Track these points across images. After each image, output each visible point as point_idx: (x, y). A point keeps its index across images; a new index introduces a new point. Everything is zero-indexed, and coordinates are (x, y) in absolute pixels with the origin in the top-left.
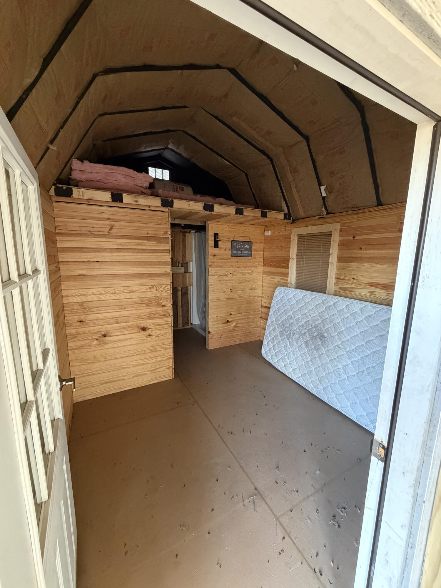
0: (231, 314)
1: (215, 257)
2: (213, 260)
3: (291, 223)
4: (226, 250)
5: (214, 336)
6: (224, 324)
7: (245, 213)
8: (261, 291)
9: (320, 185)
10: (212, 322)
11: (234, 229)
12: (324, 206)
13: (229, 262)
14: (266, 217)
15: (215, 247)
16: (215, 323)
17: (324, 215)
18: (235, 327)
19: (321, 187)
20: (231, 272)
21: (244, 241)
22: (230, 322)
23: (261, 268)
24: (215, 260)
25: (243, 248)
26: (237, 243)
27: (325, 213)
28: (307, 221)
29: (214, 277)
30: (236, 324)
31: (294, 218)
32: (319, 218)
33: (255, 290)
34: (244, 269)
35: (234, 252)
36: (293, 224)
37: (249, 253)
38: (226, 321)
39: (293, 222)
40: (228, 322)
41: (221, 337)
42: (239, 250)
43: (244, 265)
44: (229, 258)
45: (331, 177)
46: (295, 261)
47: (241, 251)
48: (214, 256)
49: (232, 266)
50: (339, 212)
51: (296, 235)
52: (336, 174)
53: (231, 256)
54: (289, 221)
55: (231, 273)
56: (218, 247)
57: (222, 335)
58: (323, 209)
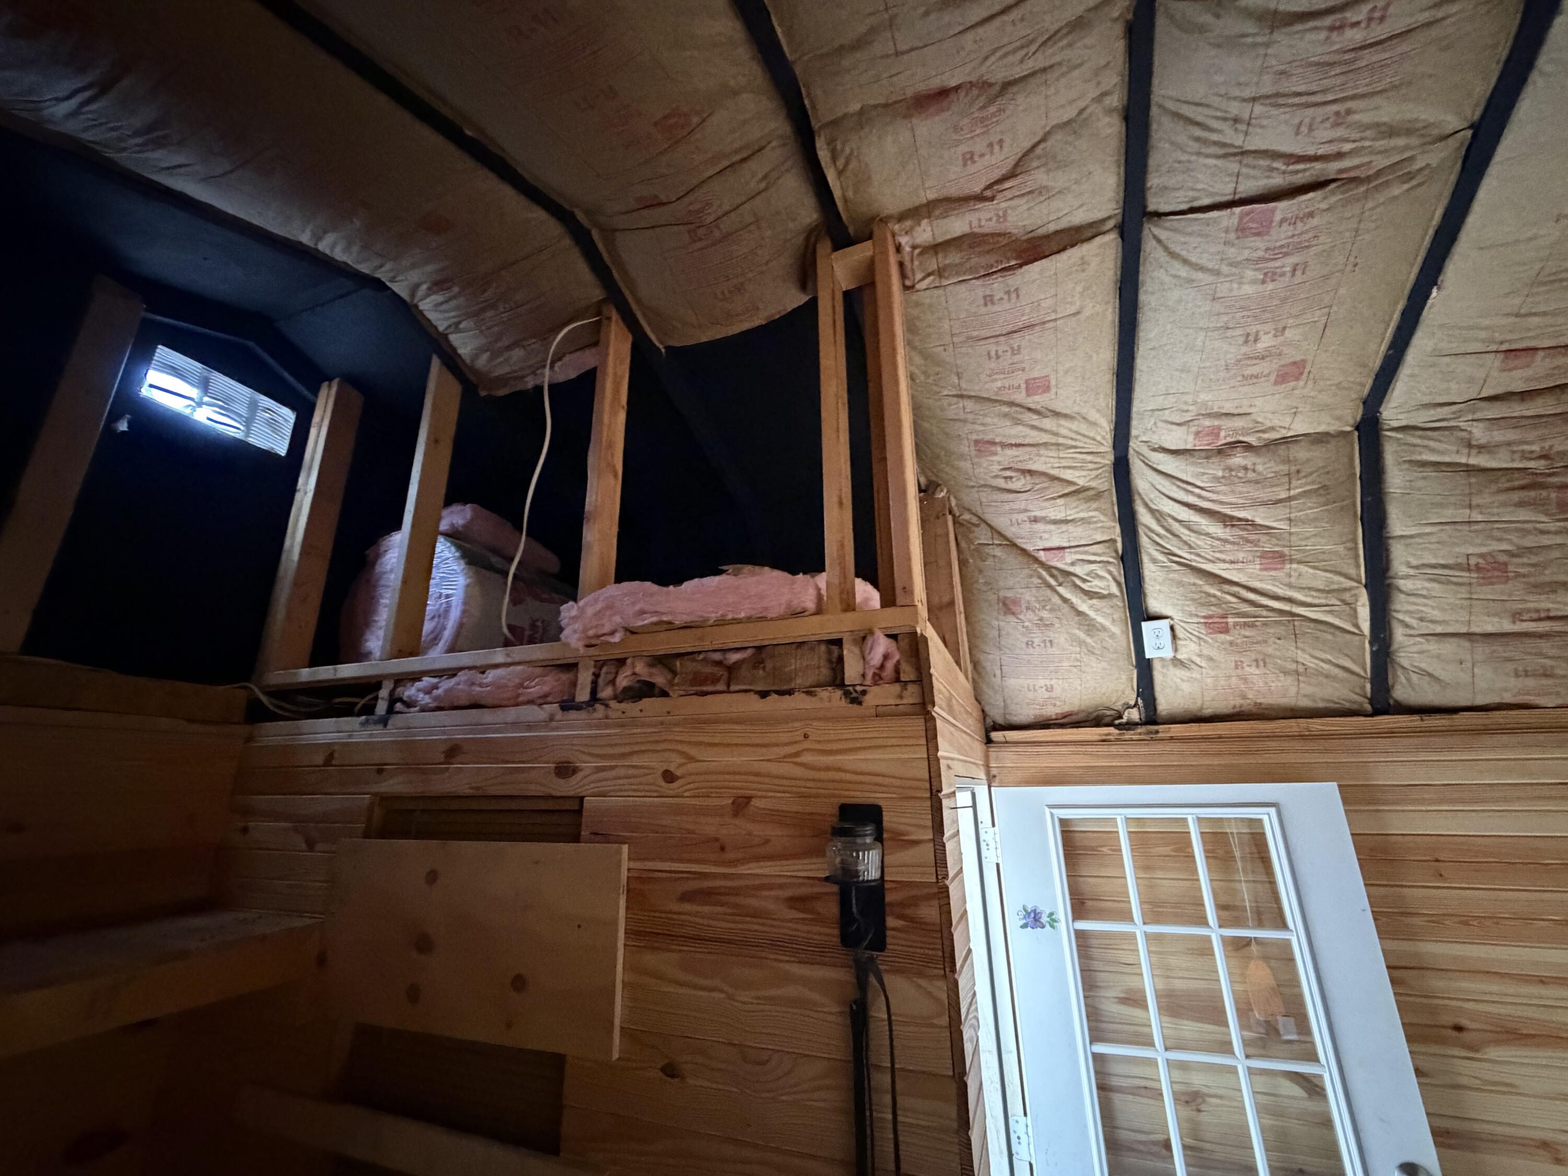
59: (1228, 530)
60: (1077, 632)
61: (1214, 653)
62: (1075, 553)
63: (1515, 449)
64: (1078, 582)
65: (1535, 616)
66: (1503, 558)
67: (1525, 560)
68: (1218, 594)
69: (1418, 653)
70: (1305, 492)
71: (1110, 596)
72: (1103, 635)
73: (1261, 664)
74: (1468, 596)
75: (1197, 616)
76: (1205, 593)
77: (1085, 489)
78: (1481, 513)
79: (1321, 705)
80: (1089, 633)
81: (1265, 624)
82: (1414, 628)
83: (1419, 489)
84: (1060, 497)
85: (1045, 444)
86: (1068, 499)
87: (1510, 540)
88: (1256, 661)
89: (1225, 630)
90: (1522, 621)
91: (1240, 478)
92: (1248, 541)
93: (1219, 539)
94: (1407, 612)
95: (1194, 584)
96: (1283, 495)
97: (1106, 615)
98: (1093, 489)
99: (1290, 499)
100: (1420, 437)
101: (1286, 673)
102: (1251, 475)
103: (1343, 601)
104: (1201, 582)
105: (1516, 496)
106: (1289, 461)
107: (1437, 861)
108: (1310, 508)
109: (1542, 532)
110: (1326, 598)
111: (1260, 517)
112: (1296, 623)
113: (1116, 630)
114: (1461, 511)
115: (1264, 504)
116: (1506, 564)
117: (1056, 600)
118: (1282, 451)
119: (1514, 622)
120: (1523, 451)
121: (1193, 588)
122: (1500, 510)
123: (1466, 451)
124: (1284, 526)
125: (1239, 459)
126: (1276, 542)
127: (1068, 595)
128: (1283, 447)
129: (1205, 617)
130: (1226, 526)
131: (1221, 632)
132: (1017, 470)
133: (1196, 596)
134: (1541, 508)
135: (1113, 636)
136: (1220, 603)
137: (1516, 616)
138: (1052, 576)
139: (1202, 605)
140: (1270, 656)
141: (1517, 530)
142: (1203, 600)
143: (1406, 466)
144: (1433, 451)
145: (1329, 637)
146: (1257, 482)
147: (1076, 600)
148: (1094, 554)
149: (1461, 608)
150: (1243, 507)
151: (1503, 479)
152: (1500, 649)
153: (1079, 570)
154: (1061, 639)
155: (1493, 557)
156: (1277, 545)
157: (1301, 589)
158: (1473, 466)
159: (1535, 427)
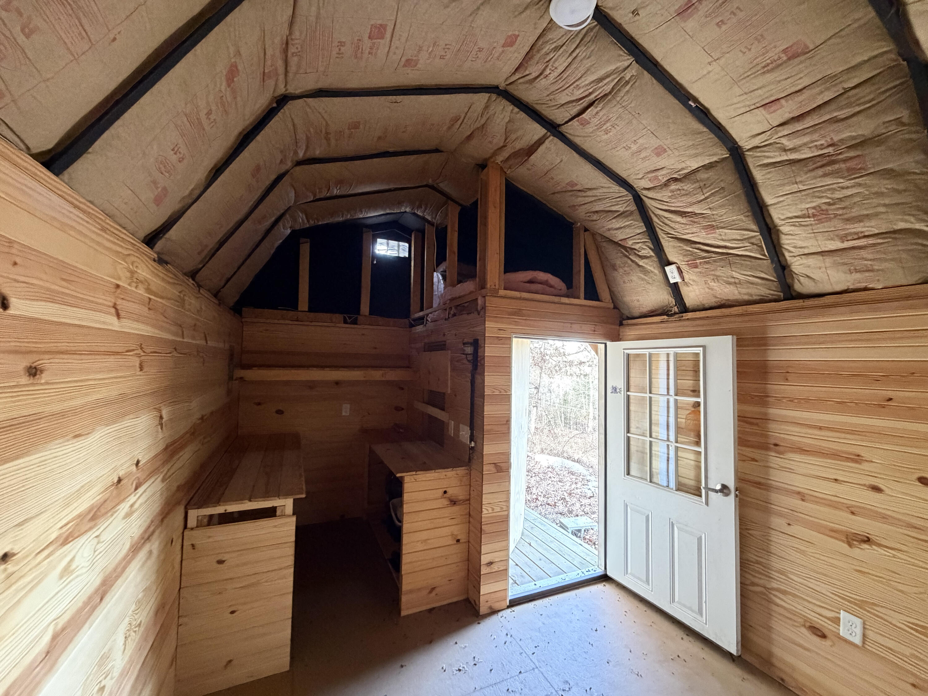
59: (684, 219)
60: (640, 275)
61: (694, 278)
62: (631, 240)
63: (810, 145)
64: (637, 252)
65: (856, 237)
66: (824, 207)
67: (838, 206)
68: (691, 249)
69: (799, 265)
70: (712, 193)
71: (651, 256)
72: (651, 275)
73: (716, 280)
74: (812, 232)
75: (684, 261)
76: (685, 250)
77: (624, 212)
78: (804, 185)
79: (755, 298)
80: (645, 274)
81: (715, 261)
82: (792, 252)
83: (769, 179)
84: (613, 219)
85: (595, 201)
86: (617, 219)
87: (826, 196)
88: (713, 279)
89: (696, 267)
90: (848, 241)
91: (679, 194)
92: (695, 222)
93: (683, 224)
94: (788, 244)
95: (680, 247)
96: (703, 197)
97: (651, 266)
98: (628, 211)
99: (706, 198)
100: (760, 152)
101: (730, 283)
102: (683, 192)
103: (753, 244)
104: (682, 245)
105: (820, 172)
106: (698, 181)
107: (788, 372)
108: (717, 201)
109: (843, 188)
110: (743, 243)
111: (696, 209)
112: (730, 259)
113: (656, 271)
114: (792, 186)
115: (694, 203)
116: (827, 210)
117: (630, 262)
118: (693, 177)
119: (843, 242)
120: (816, 146)
121: (680, 249)
122: (814, 181)
123: (784, 153)
124: (708, 212)
125: (673, 187)
126: (707, 220)
127: (634, 259)
128: (693, 175)
129: (687, 261)
130: (683, 217)
131: (695, 268)
132: (591, 212)
133: (681, 252)
134: (837, 175)
135: (655, 275)
136: (692, 254)
137: (843, 238)
138: (627, 251)
139: (685, 255)
140: (719, 276)
141: (829, 190)
142: (685, 253)
143: (759, 168)
144: (768, 157)
145: (748, 263)
146: (687, 195)
147: (637, 260)
148: (639, 239)
149: (810, 238)
150: (687, 207)
151: (811, 164)
152: (838, 258)
153: (637, 247)
154: (634, 278)
155: (820, 207)
156: (709, 222)
157: (729, 240)
158: (793, 159)
159: (815, 131)
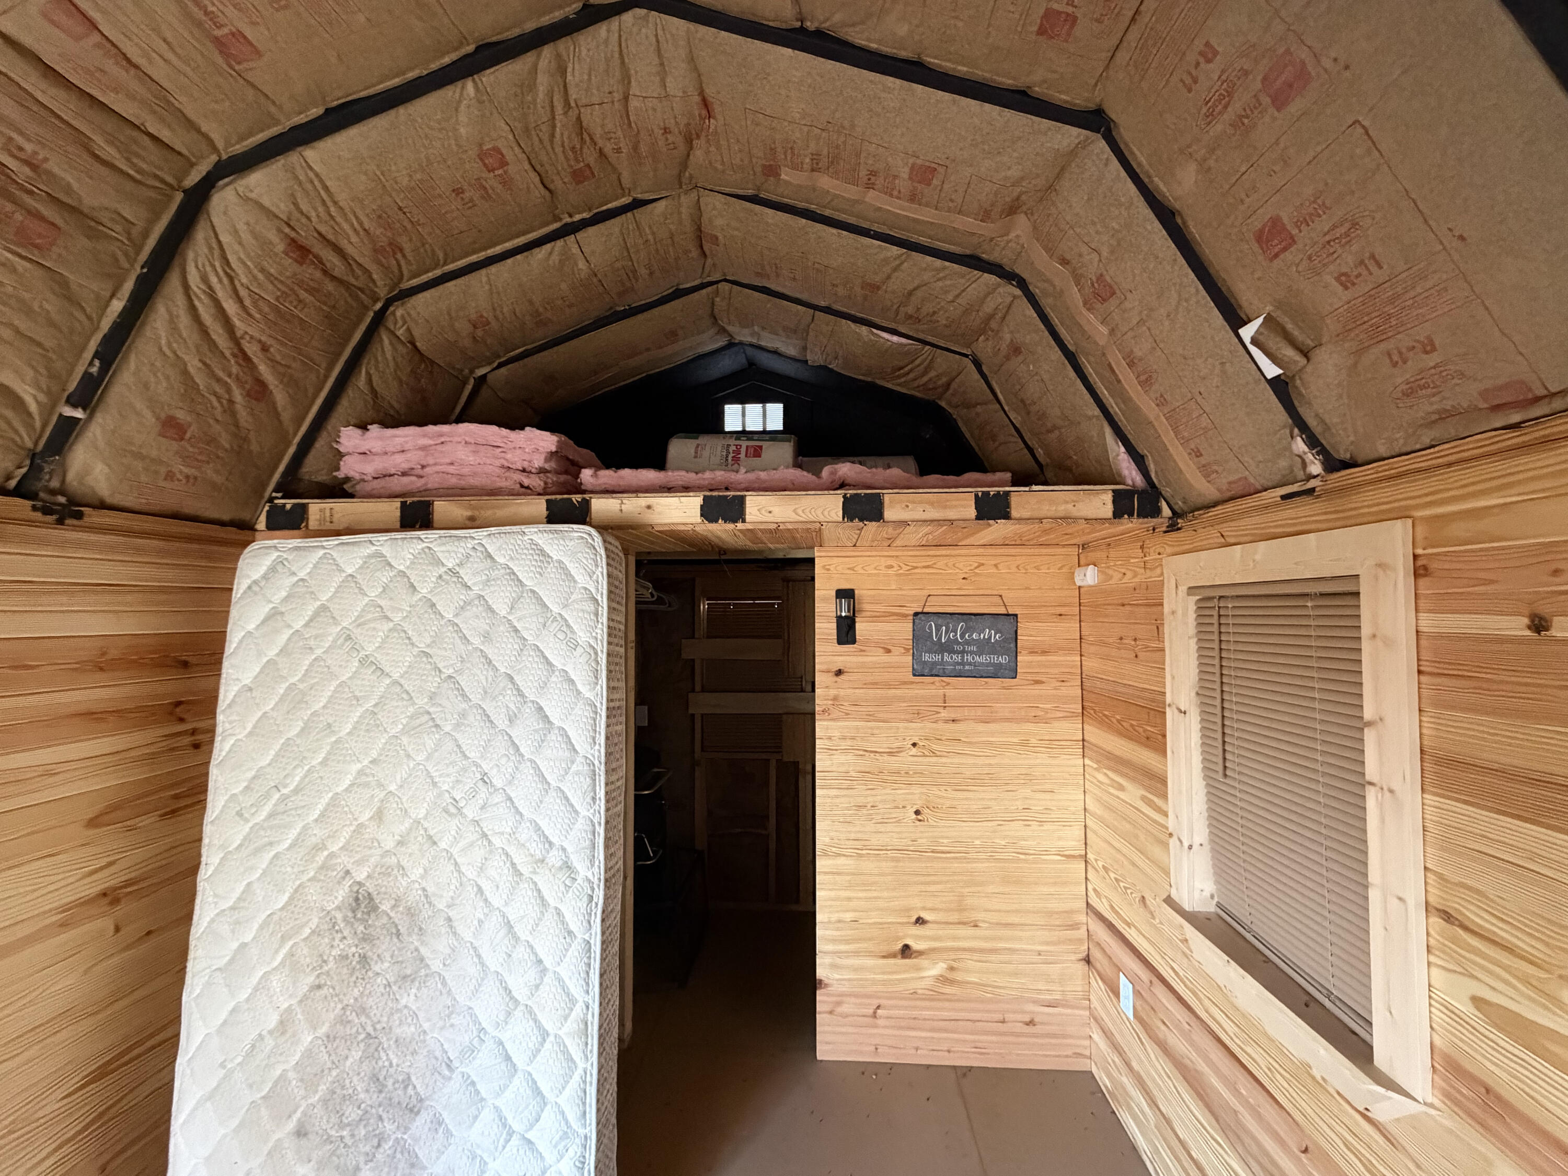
0: (920, 921)
1: (842, 677)
2: (833, 692)
3: (1164, 529)
4: (889, 651)
5: (839, 1004)
6: (892, 961)
7: (888, 514)
8: (1078, 832)
9: (1236, 320)
10: (834, 941)
11: (927, 571)
12: (1296, 431)
13: (902, 699)
14: (1007, 516)
15: (840, 642)
16: (843, 947)
17: (1315, 477)
18: (943, 980)
19: (1240, 331)
20: (915, 740)
21: (975, 615)
22: (920, 953)
23: (1072, 729)
24: (844, 689)
25: (968, 643)
26: (940, 621)
27: (1316, 468)
28: (1226, 519)
29: (840, 758)
30: (952, 969)
31: (1179, 505)
32: (1283, 497)
33: (1047, 827)
34: (981, 727)
35: (927, 657)
36: (1174, 535)
37: (1003, 660)
38: (899, 946)
39: (1173, 527)
40: (906, 951)
41: (874, 1015)
42: (952, 651)
43: (979, 712)
44: (905, 683)
45: (1276, 256)
46: (1194, 722)
47: (963, 652)
48: (839, 673)
49: (918, 715)
50: (1398, 448)
51: (1183, 589)
52: (1295, 232)
53: (914, 675)
54: (1152, 522)
55: (914, 745)
56: (853, 641)
57: (878, 1007)
58: (1300, 445)
